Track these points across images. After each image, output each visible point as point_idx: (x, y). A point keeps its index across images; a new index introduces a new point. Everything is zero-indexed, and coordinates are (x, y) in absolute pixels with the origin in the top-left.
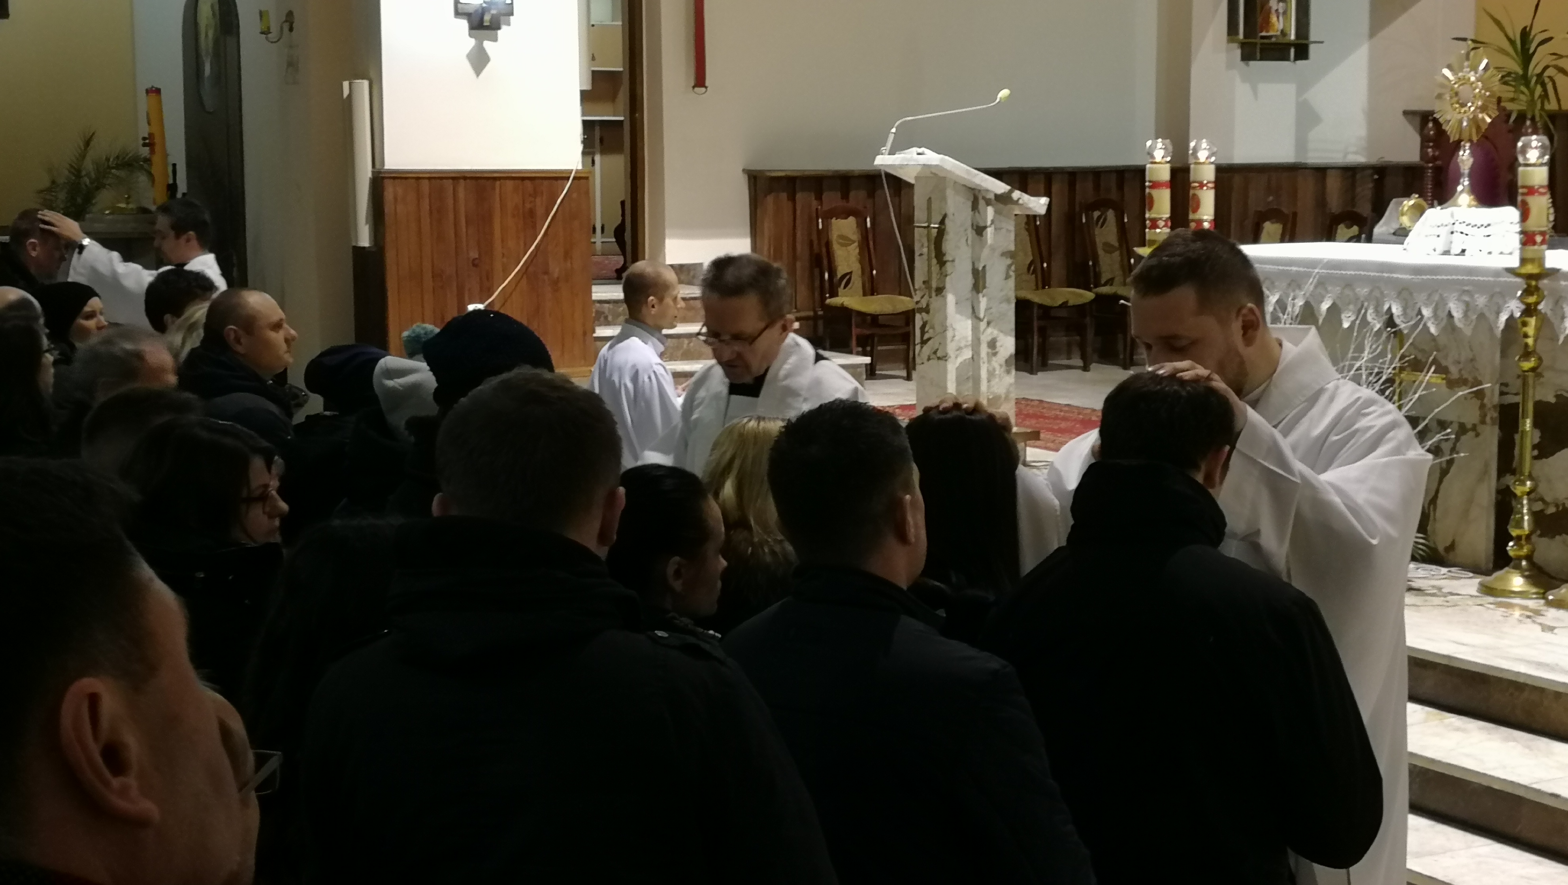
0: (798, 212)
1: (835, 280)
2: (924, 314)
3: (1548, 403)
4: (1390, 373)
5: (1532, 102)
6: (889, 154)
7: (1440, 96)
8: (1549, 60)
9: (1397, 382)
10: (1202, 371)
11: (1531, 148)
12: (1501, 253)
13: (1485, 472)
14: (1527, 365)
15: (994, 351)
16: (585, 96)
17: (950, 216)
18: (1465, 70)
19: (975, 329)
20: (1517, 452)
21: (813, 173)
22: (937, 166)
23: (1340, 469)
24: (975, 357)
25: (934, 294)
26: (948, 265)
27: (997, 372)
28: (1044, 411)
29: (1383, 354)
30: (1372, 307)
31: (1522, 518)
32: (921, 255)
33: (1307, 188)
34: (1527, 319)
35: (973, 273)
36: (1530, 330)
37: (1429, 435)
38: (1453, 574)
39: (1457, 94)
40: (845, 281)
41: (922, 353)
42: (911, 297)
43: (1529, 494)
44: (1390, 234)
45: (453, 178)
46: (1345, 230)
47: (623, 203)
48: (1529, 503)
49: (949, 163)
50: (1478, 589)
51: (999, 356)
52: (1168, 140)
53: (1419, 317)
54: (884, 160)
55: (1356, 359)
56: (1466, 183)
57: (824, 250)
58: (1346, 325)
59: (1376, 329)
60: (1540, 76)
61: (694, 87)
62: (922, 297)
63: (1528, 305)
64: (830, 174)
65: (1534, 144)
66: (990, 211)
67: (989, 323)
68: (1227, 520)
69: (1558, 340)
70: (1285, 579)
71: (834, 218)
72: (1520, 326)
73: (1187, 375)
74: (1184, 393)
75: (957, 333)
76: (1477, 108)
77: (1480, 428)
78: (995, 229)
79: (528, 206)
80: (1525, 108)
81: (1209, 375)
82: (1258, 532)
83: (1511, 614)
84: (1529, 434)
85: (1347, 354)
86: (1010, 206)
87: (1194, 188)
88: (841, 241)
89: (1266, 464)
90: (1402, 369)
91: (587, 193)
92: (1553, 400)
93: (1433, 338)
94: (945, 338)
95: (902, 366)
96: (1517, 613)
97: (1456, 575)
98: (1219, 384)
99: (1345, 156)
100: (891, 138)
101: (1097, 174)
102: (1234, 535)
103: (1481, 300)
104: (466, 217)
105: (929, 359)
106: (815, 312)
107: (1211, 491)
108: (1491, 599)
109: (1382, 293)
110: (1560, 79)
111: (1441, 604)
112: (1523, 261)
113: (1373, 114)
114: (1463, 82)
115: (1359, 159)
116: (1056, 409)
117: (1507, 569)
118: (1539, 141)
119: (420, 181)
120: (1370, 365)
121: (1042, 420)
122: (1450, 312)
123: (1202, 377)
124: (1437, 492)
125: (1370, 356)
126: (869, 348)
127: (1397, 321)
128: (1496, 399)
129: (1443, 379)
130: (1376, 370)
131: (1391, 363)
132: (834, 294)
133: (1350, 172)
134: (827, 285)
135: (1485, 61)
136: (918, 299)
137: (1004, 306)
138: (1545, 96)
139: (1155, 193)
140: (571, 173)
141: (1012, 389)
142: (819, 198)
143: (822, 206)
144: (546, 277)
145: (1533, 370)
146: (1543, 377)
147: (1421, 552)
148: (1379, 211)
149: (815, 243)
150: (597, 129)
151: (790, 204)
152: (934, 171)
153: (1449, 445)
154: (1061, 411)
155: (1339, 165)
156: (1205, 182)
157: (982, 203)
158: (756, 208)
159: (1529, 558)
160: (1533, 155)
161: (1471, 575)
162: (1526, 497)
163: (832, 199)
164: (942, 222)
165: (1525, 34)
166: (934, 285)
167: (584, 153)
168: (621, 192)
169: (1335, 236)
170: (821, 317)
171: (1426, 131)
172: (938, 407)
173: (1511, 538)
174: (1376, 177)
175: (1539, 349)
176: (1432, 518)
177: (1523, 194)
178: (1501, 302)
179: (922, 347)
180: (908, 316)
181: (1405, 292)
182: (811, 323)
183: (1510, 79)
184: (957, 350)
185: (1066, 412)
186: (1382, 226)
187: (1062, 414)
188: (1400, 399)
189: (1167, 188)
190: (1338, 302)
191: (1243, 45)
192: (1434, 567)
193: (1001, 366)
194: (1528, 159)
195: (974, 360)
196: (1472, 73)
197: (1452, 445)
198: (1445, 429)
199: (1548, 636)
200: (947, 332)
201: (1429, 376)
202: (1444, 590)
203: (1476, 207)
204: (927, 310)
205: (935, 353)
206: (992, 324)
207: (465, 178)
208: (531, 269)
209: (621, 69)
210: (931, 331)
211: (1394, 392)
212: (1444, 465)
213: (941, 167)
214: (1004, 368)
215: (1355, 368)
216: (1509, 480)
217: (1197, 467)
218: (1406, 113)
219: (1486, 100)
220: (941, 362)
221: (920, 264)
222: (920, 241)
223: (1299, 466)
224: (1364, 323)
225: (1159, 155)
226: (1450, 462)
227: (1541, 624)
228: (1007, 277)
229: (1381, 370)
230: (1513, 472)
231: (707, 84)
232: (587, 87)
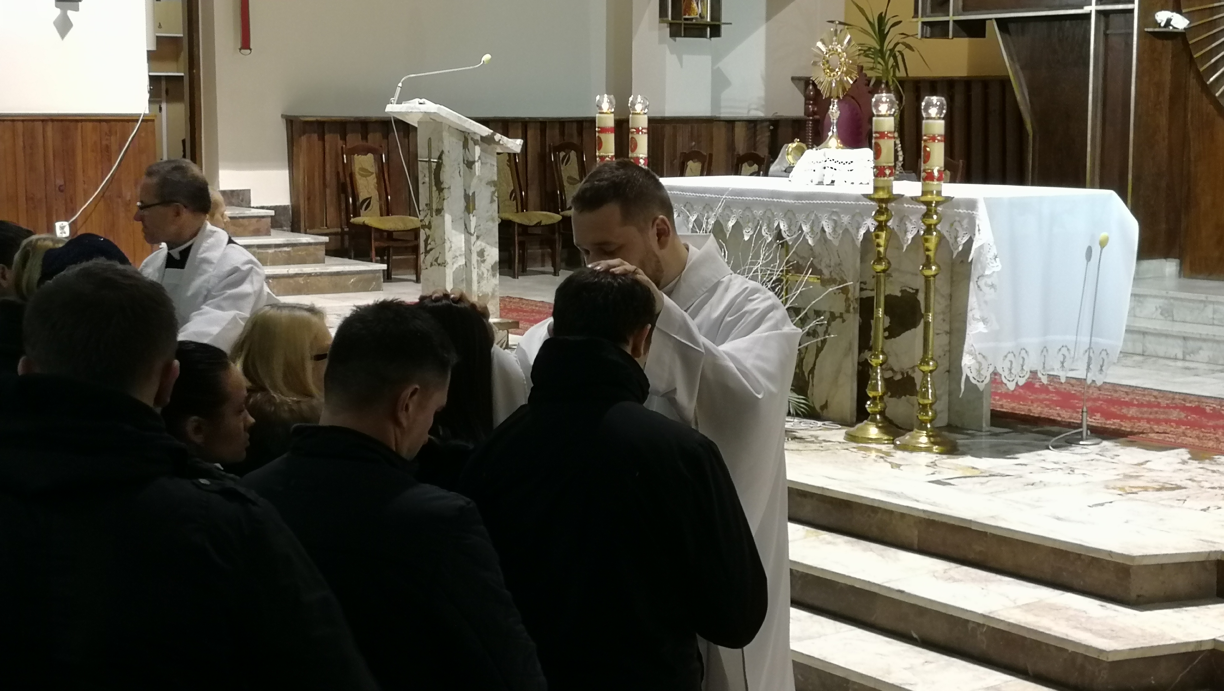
0: (327, 151)
1: (358, 204)
2: (427, 230)
3: (896, 297)
4: (779, 275)
5: (886, 70)
6: (397, 103)
7: (815, 64)
8: (899, 38)
9: (785, 280)
10: (629, 267)
11: (882, 102)
12: (861, 183)
13: (850, 348)
14: (879, 268)
15: (482, 259)
16: (152, 56)
17: (446, 152)
18: (833, 43)
19: (467, 242)
20: (872, 334)
21: (339, 119)
22: (435, 113)
23: (734, 341)
24: (467, 264)
25: (434, 214)
26: (445, 191)
27: (485, 275)
28: (523, 306)
29: (773, 260)
30: (765, 224)
31: (877, 383)
32: (424, 183)
33: (720, 135)
34: (880, 233)
35: (465, 198)
36: (882, 241)
37: (808, 321)
38: (827, 427)
39: (828, 62)
40: (366, 204)
41: (425, 260)
42: (418, 217)
43: (881, 365)
44: (782, 171)
45: (43, 121)
46: (748, 167)
47: (184, 142)
48: (881, 372)
49: (445, 111)
50: (845, 437)
51: (486, 263)
52: (612, 96)
53: (800, 232)
54: (393, 108)
55: (754, 264)
56: (835, 130)
57: (348, 179)
58: (746, 238)
59: (768, 241)
60: (892, 50)
61: (240, 49)
62: (426, 216)
63: (880, 222)
64: (352, 119)
65: (884, 99)
66: (478, 149)
67: (478, 237)
68: (650, 382)
69: (903, 249)
70: (693, 427)
71: (356, 155)
72: (874, 238)
73: (617, 270)
74: (616, 284)
75: (453, 245)
76: (842, 72)
77: (845, 316)
78: (482, 163)
79: (104, 142)
80: (881, 75)
81: (636, 269)
82: (675, 390)
83: (869, 456)
84: (881, 321)
85: (747, 259)
86: (493, 145)
87: (633, 133)
88: (361, 172)
89: (678, 338)
90: (788, 272)
91: (153, 133)
92: (899, 294)
93: (811, 248)
94: (444, 248)
95: (413, 271)
96: (874, 454)
97: (829, 427)
98: (642, 277)
99: (749, 111)
100: (399, 89)
101: (562, 123)
102: (657, 393)
103: (846, 219)
104: (54, 151)
105: (431, 265)
106: (343, 229)
107: (636, 359)
108: (854, 445)
109: (773, 214)
110: (907, 52)
111: (817, 448)
112: (876, 189)
113: (769, 79)
114: (833, 52)
115: (759, 114)
116: (532, 305)
117: (865, 421)
118: (887, 97)
119: (15, 122)
120: (764, 268)
121: (521, 313)
122: (823, 228)
123: (630, 272)
124: (815, 364)
125: (764, 262)
126: (385, 258)
127: (784, 235)
128: (857, 294)
129: (818, 279)
130: (769, 272)
131: (779, 267)
132: (357, 214)
133: (752, 124)
134: (351, 207)
135: (848, 37)
136: (423, 218)
137: (490, 224)
138: (896, 66)
139: (603, 136)
140: (140, 116)
141: (496, 289)
142: (344, 138)
143: (346, 145)
144: (120, 200)
145: (884, 271)
146: (892, 277)
147: (803, 410)
148: (774, 153)
149: (341, 174)
150: (163, 83)
151: (321, 143)
152: (432, 117)
153: (823, 329)
154: (536, 306)
155: (745, 119)
156: (640, 128)
157: (471, 143)
158: (293, 145)
159: (882, 413)
160: (883, 108)
161: (840, 427)
162: (879, 367)
163: (354, 139)
164: (440, 158)
165: (881, 19)
166: (434, 207)
167: (150, 102)
168: (183, 133)
169: (741, 172)
170: (346, 233)
171: (808, 92)
172: (431, 296)
173: (869, 398)
174: (772, 127)
175: (889, 255)
176: (810, 384)
177: (876, 138)
178: (860, 220)
179: (426, 256)
180: (416, 232)
181: (790, 213)
182: (339, 237)
183: (871, 52)
184: (454, 258)
185: (540, 307)
186: (776, 165)
187: (537, 308)
188: (787, 294)
189: (612, 132)
190: (740, 221)
191: (671, 25)
192: (812, 421)
193: (488, 270)
194: (880, 111)
195: (466, 266)
196: (839, 46)
197: (825, 329)
198: (820, 317)
199: (896, 471)
200: (446, 244)
201: (808, 277)
202: (820, 439)
203: (842, 148)
204: (429, 227)
205: (436, 260)
206: (481, 237)
207: (52, 120)
208: (107, 194)
209: (182, 35)
210: (432, 243)
211: (782, 289)
212: (820, 345)
213: (438, 114)
214: (490, 273)
215: (753, 271)
216: (867, 354)
217: (627, 342)
218: (793, 79)
219: (849, 66)
220: (441, 268)
221: (423, 190)
222: (422, 172)
223: (703, 339)
224: (760, 235)
225: (605, 107)
226: (824, 342)
227: (890, 463)
228: (492, 201)
229: (772, 272)
230: (870, 349)
231: (251, 47)
232: (153, 48)
